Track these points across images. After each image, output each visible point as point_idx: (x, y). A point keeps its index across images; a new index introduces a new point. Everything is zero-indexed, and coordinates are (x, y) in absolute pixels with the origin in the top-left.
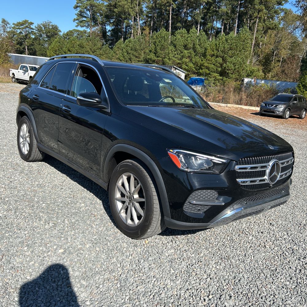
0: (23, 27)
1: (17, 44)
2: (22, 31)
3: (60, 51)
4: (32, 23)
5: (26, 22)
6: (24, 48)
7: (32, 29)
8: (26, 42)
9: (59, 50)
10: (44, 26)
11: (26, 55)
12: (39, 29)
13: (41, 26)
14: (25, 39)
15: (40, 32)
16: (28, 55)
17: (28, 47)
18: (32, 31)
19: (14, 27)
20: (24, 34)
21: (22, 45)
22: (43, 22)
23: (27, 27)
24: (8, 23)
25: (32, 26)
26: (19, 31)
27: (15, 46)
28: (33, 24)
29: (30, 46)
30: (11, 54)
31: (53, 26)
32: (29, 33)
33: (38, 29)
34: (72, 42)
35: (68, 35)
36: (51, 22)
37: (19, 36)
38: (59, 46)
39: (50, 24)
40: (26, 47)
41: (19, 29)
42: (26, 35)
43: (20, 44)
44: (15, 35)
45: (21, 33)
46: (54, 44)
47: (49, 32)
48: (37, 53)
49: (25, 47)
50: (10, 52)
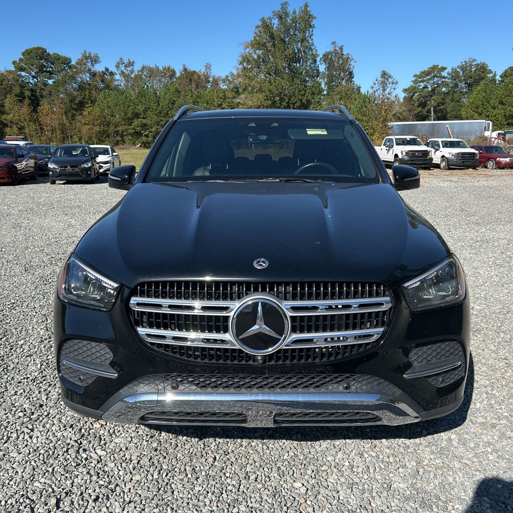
0: (429, 77)
1: (418, 107)
2: (427, 84)
3: (484, 107)
4: (444, 69)
5: (435, 68)
6: (429, 111)
7: (444, 77)
8: (432, 101)
9: (483, 105)
10: (462, 70)
11: (431, 120)
12: (454, 75)
13: (458, 70)
14: (431, 96)
15: (454, 80)
16: (434, 120)
17: (435, 108)
18: (443, 82)
19: (416, 80)
20: (430, 89)
21: (426, 106)
22: (462, 63)
23: (434, 76)
24: (390, 77)
25: (444, 74)
26: (422, 85)
27: (415, 110)
28: (446, 68)
29: (439, 106)
30: (392, 123)
31: (477, 65)
32: (438, 85)
33: (452, 77)
34: (508, 86)
35: (506, 76)
36: (475, 60)
37: (422, 93)
38: (484, 97)
39: (474, 64)
40: (432, 108)
41: (423, 81)
42: (433, 90)
43: (423, 105)
44: (416, 92)
45: (426, 87)
46: (475, 96)
47: (471, 78)
48: (449, 115)
49: (430, 109)
50: (391, 121)
